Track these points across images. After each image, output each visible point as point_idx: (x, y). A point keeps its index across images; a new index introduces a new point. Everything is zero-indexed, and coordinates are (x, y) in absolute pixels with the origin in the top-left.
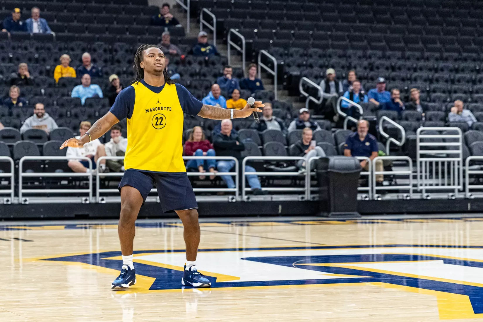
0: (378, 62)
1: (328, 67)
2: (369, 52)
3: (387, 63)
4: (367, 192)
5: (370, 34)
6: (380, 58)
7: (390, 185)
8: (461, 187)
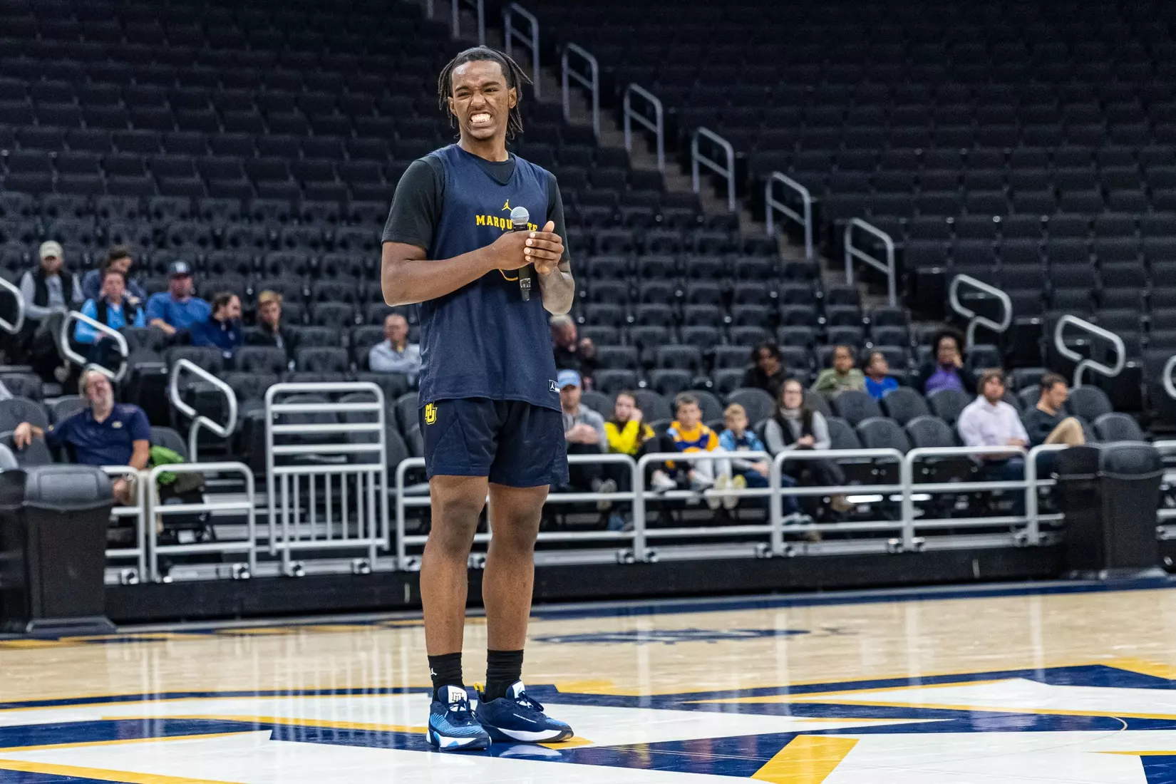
0: (177, 226)
1: (44, 239)
2: (157, 200)
3: (202, 228)
4: (133, 561)
5: (162, 156)
6: (183, 217)
7: (199, 541)
8: (384, 542)
